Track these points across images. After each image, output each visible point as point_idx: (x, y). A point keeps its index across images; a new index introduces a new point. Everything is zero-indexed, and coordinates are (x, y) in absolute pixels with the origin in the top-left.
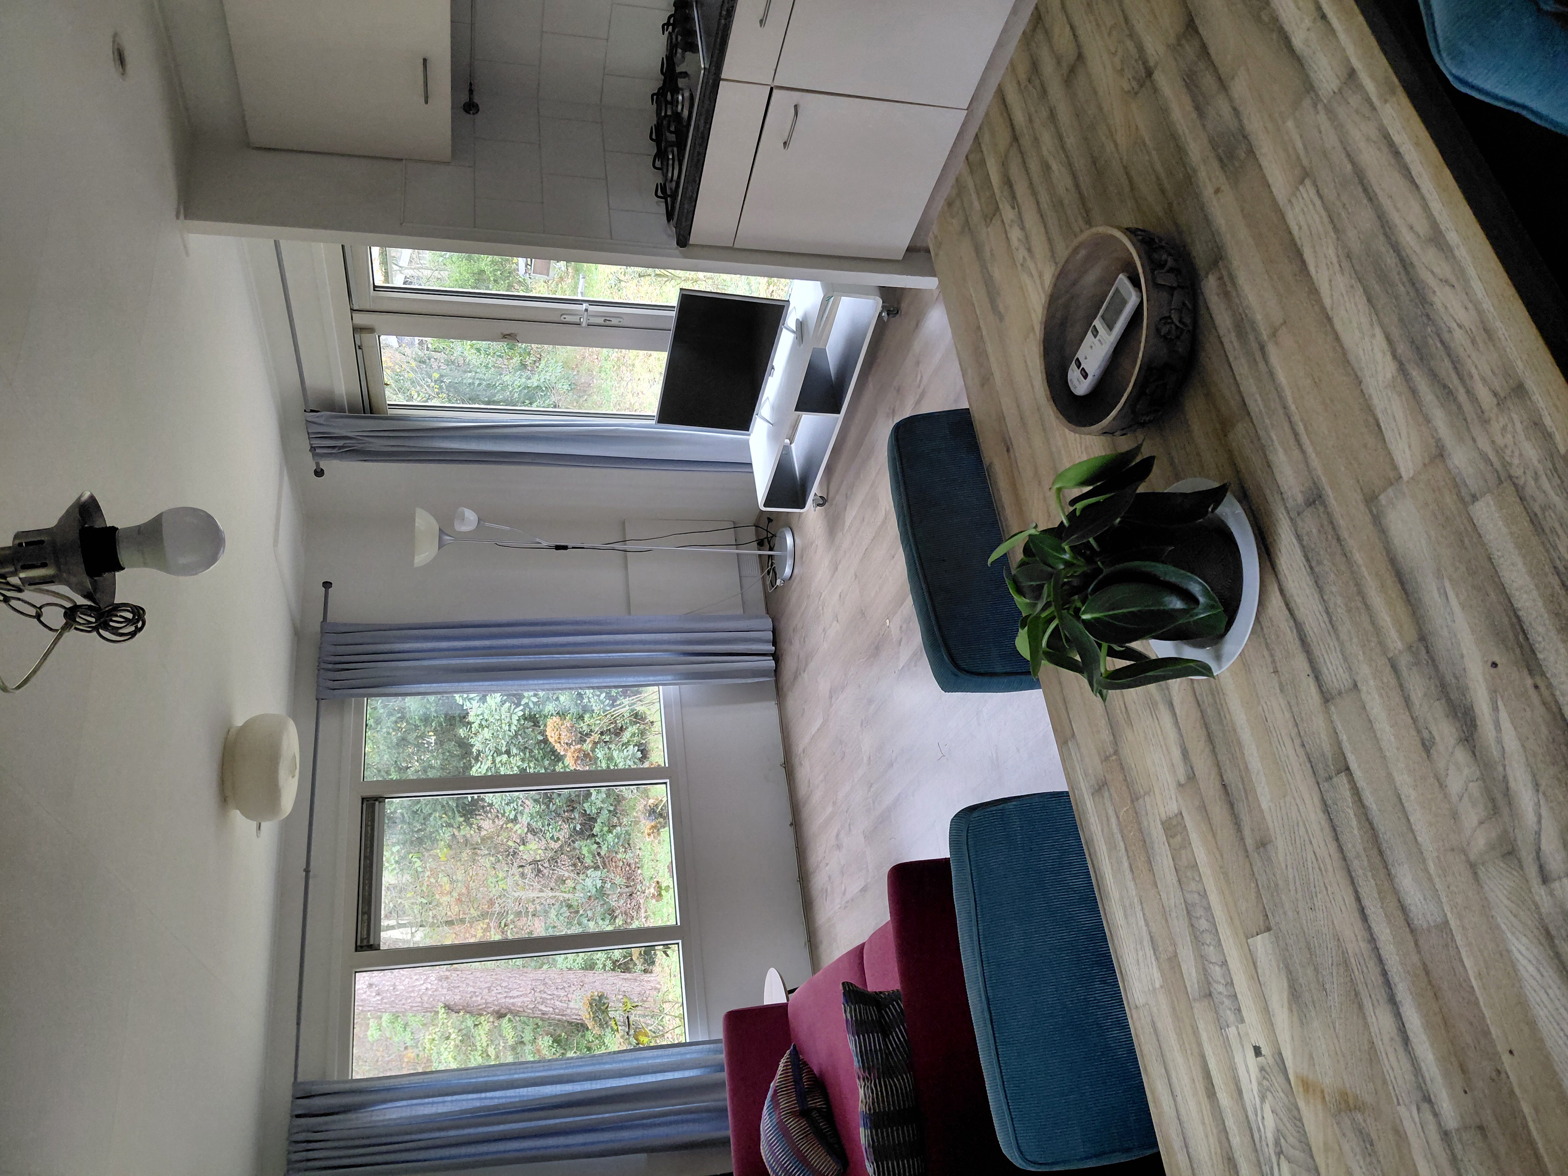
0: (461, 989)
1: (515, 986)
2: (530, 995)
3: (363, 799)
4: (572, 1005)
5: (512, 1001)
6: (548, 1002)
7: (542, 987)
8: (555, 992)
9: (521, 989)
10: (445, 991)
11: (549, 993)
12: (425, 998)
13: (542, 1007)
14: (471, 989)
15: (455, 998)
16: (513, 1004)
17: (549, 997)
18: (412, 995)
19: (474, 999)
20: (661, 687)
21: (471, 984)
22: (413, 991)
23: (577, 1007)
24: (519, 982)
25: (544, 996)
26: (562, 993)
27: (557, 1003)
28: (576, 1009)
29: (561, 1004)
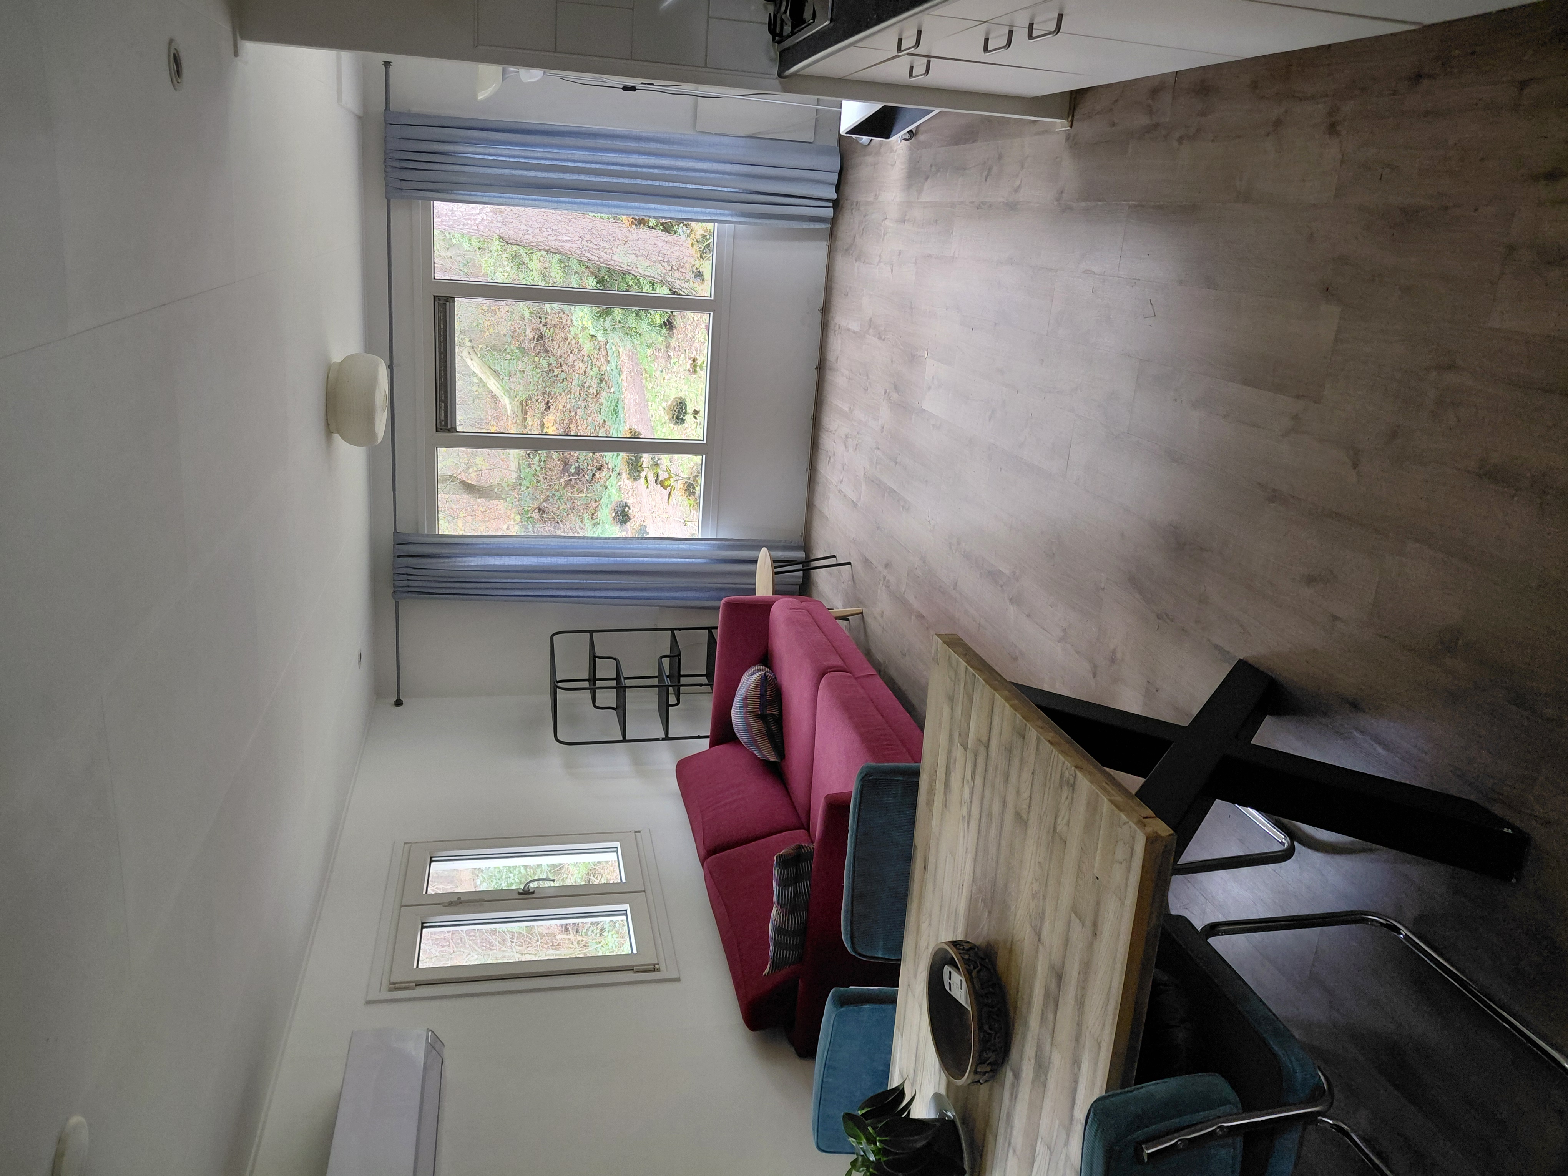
0: (515, 225)
1: (565, 231)
2: (578, 242)
3: (434, 296)
4: (615, 257)
5: (561, 244)
6: (594, 251)
7: (589, 237)
8: (601, 244)
9: (569, 235)
10: (499, 225)
11: (595, 243)
12: (482, 228)
13: (589, 255)
14: (523, 227)
15: (509, 233)
16: (562, 247)
17: (596, 247)
18: (469, 222)
19: (526, 236)
20: (716, 224)
21: (524, 222)
22: (470, 219)
23: (620, 261)
24: (568, 227)
25: (591, 245)
26: (607, 245)
27: (602, 254)
28: (619, 262)
29: (605, 255)
